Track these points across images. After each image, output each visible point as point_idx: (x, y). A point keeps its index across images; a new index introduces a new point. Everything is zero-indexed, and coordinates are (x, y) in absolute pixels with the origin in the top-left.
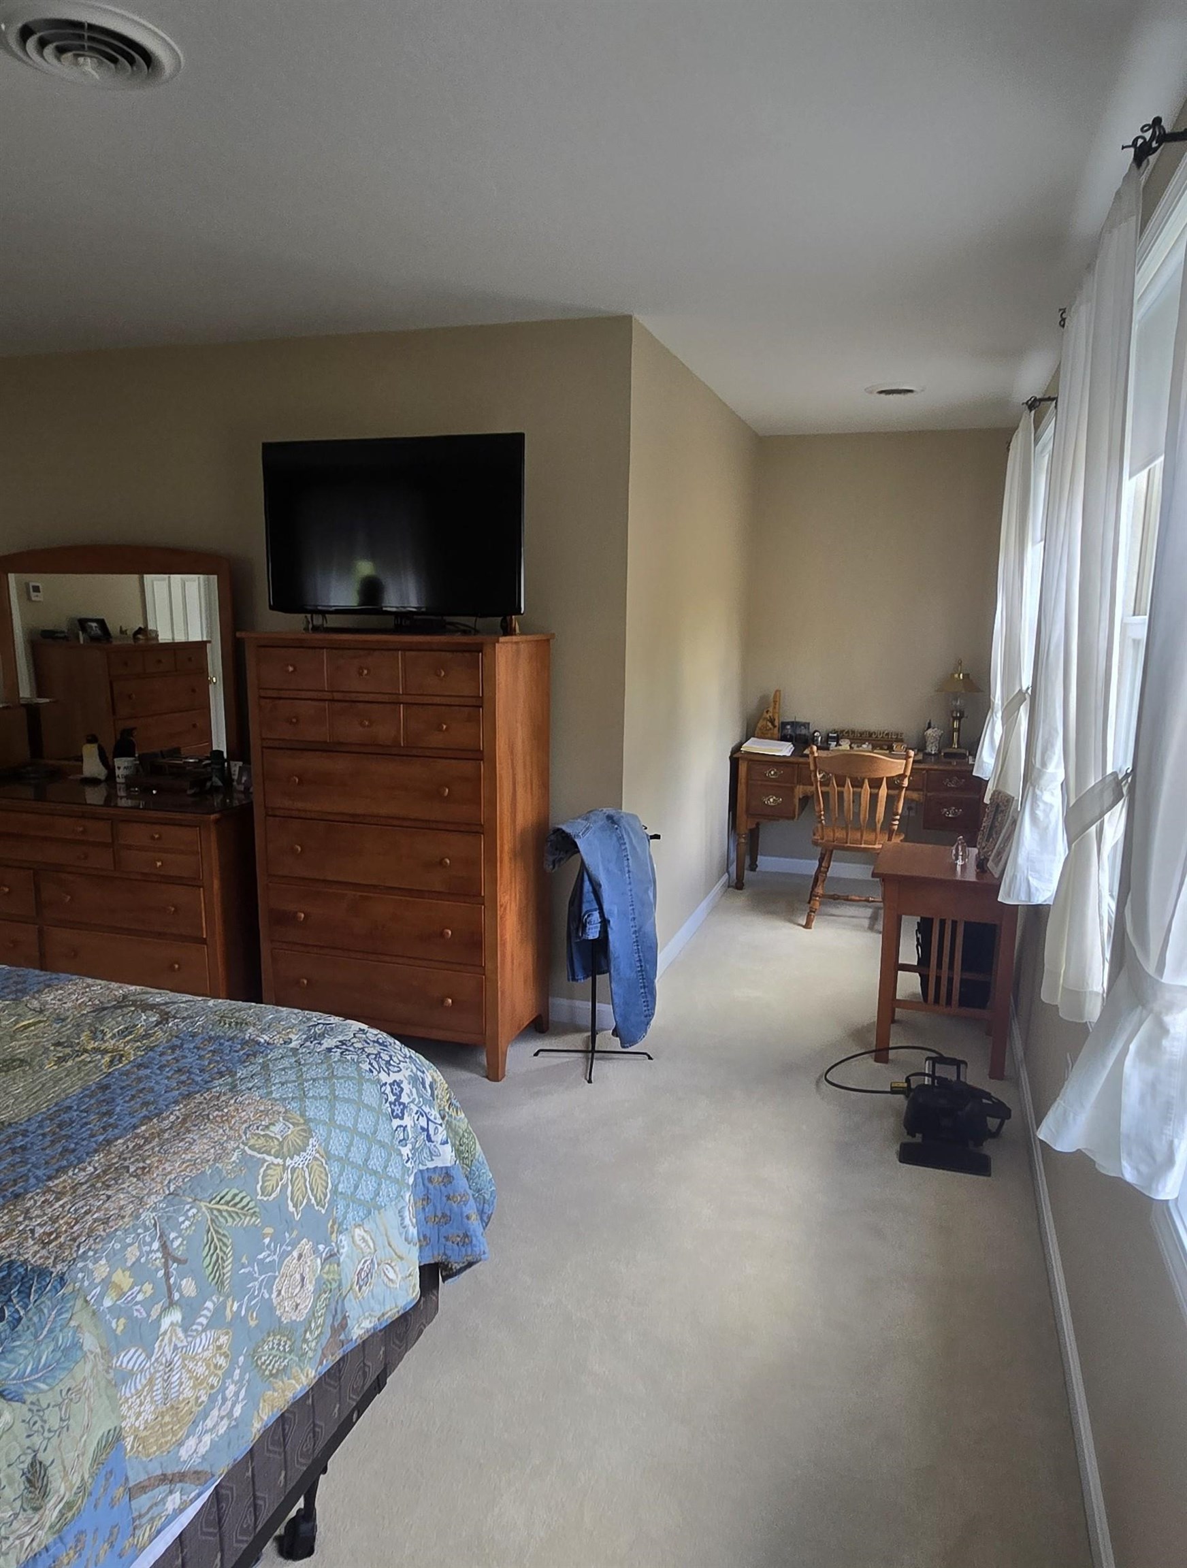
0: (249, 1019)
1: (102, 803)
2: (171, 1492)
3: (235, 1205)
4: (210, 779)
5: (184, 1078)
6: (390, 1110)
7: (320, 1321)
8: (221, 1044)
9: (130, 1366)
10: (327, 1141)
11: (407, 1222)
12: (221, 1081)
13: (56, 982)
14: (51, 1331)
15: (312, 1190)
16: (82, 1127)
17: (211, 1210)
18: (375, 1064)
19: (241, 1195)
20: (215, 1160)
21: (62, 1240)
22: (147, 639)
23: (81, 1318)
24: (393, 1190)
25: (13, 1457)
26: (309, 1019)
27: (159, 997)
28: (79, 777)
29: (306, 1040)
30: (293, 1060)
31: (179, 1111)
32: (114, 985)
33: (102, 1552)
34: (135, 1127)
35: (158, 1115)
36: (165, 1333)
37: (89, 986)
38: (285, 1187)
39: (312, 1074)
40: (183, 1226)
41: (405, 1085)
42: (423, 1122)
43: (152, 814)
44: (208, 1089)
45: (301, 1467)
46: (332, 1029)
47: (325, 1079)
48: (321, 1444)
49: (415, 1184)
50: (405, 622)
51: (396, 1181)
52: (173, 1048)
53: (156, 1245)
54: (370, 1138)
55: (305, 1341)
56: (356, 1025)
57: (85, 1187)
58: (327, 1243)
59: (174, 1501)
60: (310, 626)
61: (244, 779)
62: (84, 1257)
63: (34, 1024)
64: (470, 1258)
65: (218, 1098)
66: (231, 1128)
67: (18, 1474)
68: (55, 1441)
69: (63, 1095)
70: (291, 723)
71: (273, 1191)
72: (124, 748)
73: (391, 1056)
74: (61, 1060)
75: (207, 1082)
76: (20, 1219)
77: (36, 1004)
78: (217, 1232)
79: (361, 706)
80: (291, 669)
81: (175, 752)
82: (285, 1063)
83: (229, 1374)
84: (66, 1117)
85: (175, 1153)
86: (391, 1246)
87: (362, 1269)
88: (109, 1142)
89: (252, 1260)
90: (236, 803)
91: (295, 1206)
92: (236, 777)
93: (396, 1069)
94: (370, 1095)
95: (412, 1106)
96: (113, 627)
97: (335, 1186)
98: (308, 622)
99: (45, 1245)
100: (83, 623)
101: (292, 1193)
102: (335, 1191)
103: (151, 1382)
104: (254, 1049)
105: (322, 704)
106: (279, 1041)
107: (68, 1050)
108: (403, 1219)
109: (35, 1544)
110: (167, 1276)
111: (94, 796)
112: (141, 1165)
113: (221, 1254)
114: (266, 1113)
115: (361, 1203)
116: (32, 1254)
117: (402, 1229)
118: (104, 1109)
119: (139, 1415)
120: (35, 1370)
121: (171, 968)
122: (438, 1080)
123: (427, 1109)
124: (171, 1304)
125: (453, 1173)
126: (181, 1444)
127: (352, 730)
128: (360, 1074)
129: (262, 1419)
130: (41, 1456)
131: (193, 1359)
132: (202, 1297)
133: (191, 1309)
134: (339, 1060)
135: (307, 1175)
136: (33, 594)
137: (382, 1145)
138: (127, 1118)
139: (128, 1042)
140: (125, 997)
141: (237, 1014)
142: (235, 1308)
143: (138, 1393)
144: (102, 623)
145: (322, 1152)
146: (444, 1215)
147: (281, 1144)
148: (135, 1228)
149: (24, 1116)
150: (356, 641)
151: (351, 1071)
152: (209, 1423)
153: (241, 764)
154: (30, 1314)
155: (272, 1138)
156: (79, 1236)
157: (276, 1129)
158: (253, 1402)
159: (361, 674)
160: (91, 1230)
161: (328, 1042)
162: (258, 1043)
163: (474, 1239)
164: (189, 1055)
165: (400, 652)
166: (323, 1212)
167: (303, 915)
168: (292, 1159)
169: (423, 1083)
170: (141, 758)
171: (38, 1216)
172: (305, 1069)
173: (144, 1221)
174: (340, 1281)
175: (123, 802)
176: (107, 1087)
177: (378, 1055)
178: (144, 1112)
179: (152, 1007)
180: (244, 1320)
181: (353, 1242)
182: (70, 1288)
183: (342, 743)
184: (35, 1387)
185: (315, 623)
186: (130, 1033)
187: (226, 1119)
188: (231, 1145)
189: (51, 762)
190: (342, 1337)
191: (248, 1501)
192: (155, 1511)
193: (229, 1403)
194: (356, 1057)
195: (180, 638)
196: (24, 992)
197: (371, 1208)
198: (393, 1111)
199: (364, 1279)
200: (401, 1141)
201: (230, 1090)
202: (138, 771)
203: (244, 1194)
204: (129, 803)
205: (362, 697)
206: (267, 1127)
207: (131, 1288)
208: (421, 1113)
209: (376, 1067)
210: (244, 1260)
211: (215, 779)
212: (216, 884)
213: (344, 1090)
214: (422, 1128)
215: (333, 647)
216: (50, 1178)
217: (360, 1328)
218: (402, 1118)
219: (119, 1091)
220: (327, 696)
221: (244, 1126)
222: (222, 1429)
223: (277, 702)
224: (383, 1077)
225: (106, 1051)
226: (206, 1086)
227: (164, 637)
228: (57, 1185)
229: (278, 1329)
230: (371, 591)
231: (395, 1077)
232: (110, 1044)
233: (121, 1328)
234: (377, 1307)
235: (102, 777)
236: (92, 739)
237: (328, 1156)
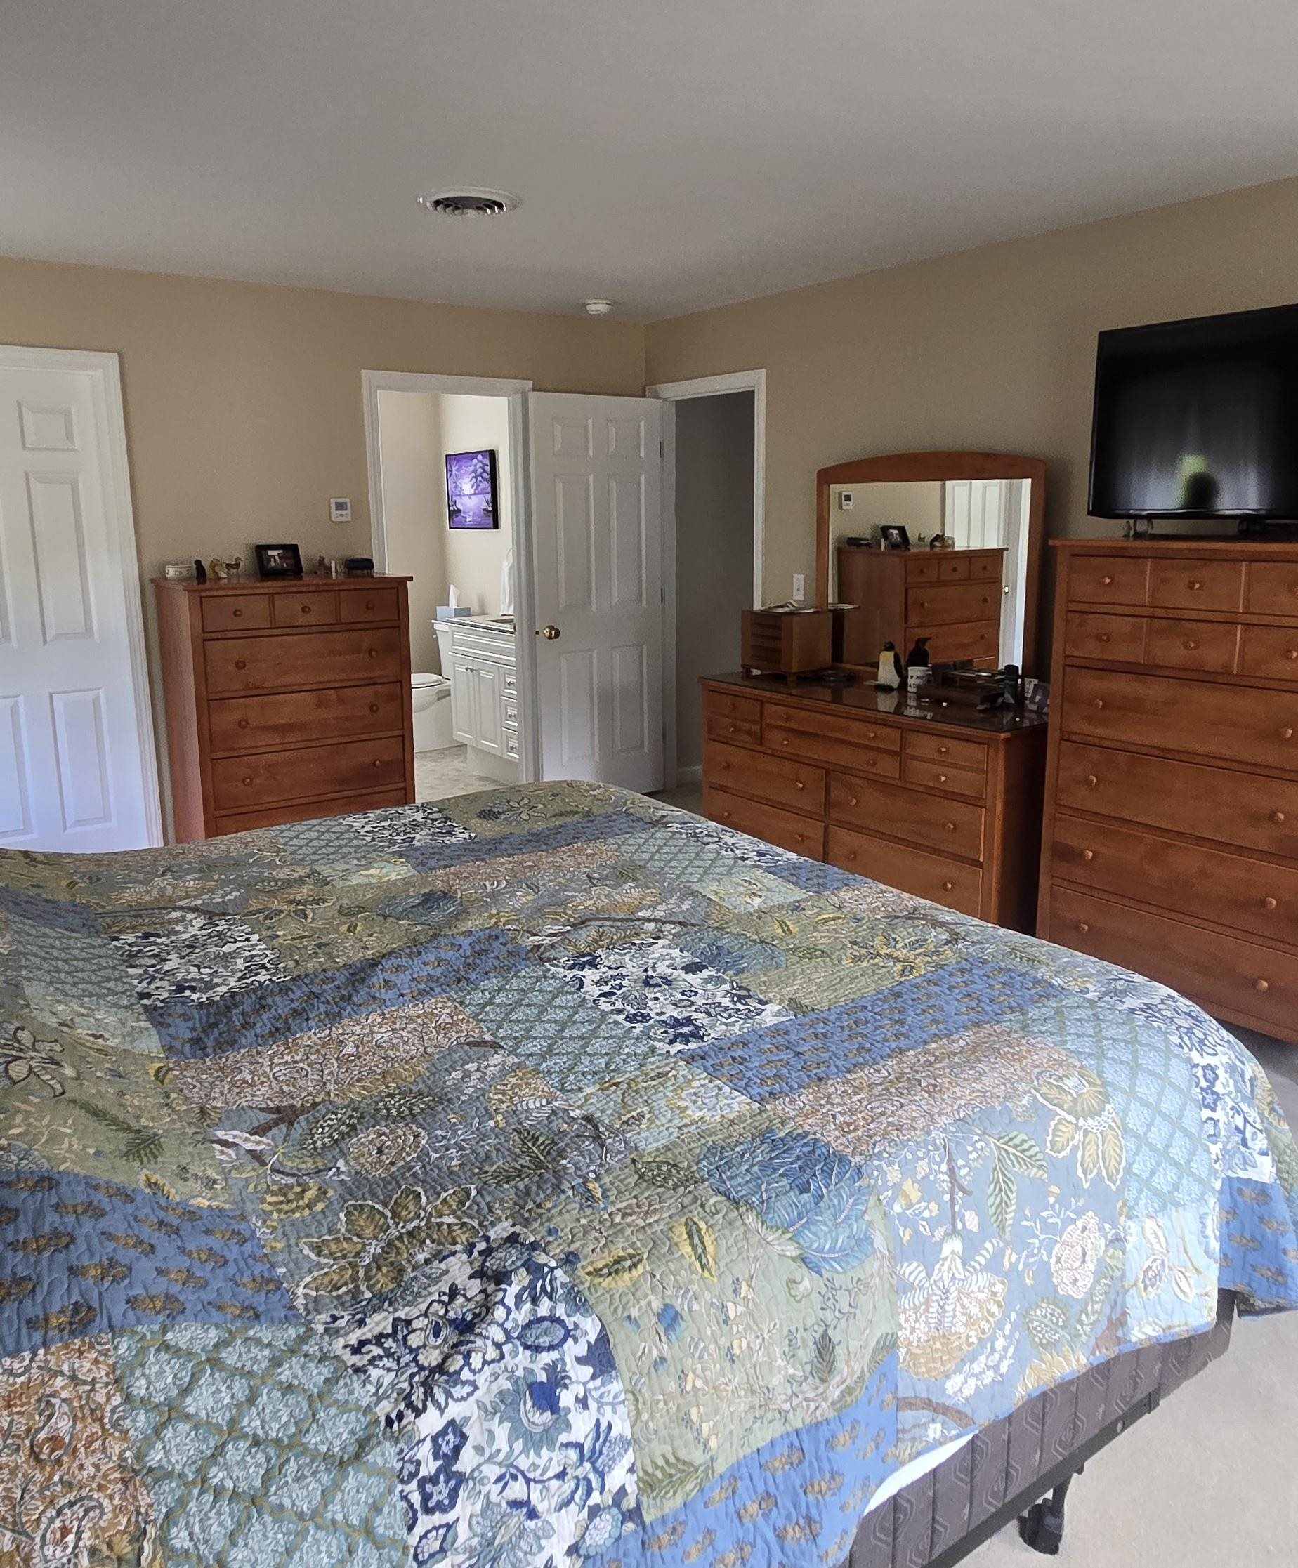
0: (1042, 958)
1: (892, 710)
2: (934, 1421)
3: (1023, 1151)
4: (1002, 695)
5: (973, 1004)
6: (1200, 1097)
7: (1097, 1307)
8: (1012, 978)
9: (911, 1279)
10: (1125, 1111)
11: (1209, 1232)
12: (1011, 1017)
13: (852, 882)
14: (848, 1217)
15: (1104, 1161)
16: (876, 1028)
17: (999, 1148)
18: (1186, 1039)
19: (1030, 1143)
20: (1005, 1098)
21: (860, 1133)
22: (944, 546)
23: (873, 1215)
24: (1196, 1189)
25: (809, 1322)
26: (1109, 972)
27: (950, 916)
28: (874, 683)
29: (1106, 994)
30: (1090, 1013)
31: (968, 1037)
32: (905, 895)
33: (869, 1449)
34: (926, 1043)
35: (948, 1036)
36: (945, 1259)
37: (882, 892)
38: (1075, 1148)
39: (1111, 1033)
40: (971, 1157)
41: (1220, 1072)
42: (1239, 1121)
43: (940, 726)
44: (998, 1022)
45: (1057, 1456)
46: (1135, 988)
47: (1126, 1042)
48: (1081, 1440)
49: (1221, 1192)
50: (1250, 527)
51: (1201, 1181)
52: (963, 971)
53: (944, 1167)
54: (1175, 1123)
55: (1081, 1322)
56: (1165, 990)
57: (880, 1088)
58: (1114, 1224)
59: (934, 1431)
60: (1132, 533)
61: (1038, 698)
62: (879, 1156)
63: (833, 919)
64: (1282, 1302)
65: (1009, 1034)
66: (1022, 1069)
67: (811, 1341)
68: (843, 1322)
69: (859, 994)
70: (1101, 640)
71: (1063, 1149)
72: (918, 657)
73: (1205, 1034)
74: (857, 959)
75: (996, 1014)
76: (823, 1102)
77: (835, 900)
78: (1003, 1174)
79: (1188, 625)
80: (1107, 580)
81: (967, 665)
82: (1082, 1013)
83: (1000, 1325)
84: (861, 1015)
85: (965, 1079)
86: (1186, 1252)
87: (1150, 1268)
88: (901, 1051)
89: (1035, 1215)
90: (1027, 723)
91: (1085, 1172)
92: (1029, 695)
93: (1211, 1051)
94: (1178, 1073)
95: (1227, 1099)
96: (912, 535)
97: (1130, 1165)
98: (1130, 529)
99: (845, 1133)
100: (885, 530)
101: (1083, 1157)
102: (1128, 1170)
103: (927, 1303)
104: (1047, 991)
105: (1138, 620)
106: (1074, 988)
107: (863, 951)
108: (1204, 1225)
109: (818, 1412)
110: (952, 1200)
111: (886, 703)
112: (933, 1082)
113: (1005, 1198)
114: (1060, 1062)
115: (1157, 1193)
116: (833, 1138)
117: (1202, 1239)
118: (896, 1017)
119: (913, 1330)
120: (832, 1250)
121: (944, 887)
122: (1259, 1076)
123: (1245, 1108)
124: (954, 1232)
125: (1272, 1192)
126: (948, 1377)
127: (1173, 652)
128: (1167, 1047)
129: (1027, 1387)
130: (830, 1332)
131: (968, 1295)
132: (983, 1235)
133: (972, 1245)
134: (1144, 1025)
135: (1100, 1143)
136: (844, 503)
137: (1187, 1133)
138: (917, 1031)
139: (919, 955)
140: (916, 909)
141: (1028, 950)
142: (1013, 1259)
143: (916, 1309)
144: (902, 530)
145: (1119, 1122)
146: (1253, 1239)
147: (1075, 1100)
148: (926, 1143)
149: (826, 1004)
150: (1190, 550)
151: (1157, 1041)
152: (977, 1368)
153: (1036, 681)
154: (831, 1195)
155: (1065, 1091)
156: (875, 1134)
157: (1070, 1083)
158: (1020, 1362)
159: (1192, 588)
160: (886, 1132)
161: (1130, 1002)
162: (1052, 986)
163: (1290, 1280)
164: (978, 981)
165: (1244, 564)
166: (1114, 1188)
167: (1091, 854)
168: (1085, 1120)
169: (1242, 1075)
170: (933, 668)
171: (838, 1104)
172: (1103, 1026)
173: (934, 1140)
174: (1124, 1271)
175: (912, 712)
176: (898, 995)
177: (1190, 1030)
178: (934, 1029)
179: (943, 924)
180: (1020, 1275)
181: (1143, 1234)
182: (866, 1182)
183: (1157, 666)
184: (832, 1266)
185: (1138, 529)
186: (921, 946)
187: (1018, 1057)
188: (1022, 1087)
189: (849, 666)
190: (1120, 1334)
191: (1001, 1465)
192: (917, 1432)
193: (997, 1356)
194: (1163, 1026)
195: (975, 545)
196: (825, 886)
197: (1166, 1202)
198: (1204, 1098)
199: (1151, 1279)
200: (1210, 1136)
201: (1022, 1029)
202: (929, 681)
203: (1033, 1143)
204: (918, 713)
205: (1188, 615)
206: (1060, 1078)
207: (919, 1202)
208: (1237, 1110)
209: (1188, 1042)
210: (1027, 1212)
211: (1007, 695)
212: (999, 807)
213: (1147, 1059)
214: (1237, 1128)
215: (1159, 557)
216: (848, 1071)
217: (1142, 1331)
218: (1214, 1110)
219: (910, 1002)
220: (1146, 612)
221: (1036, 1070)
222: (987, 1381)
223: (1087, 616)
224: (1195, 1056)
225: (897, 960)
226: (996, 1018)
227: (960, 545)
228: (854, 1080)
229: (1053, 1297)
230: (1202, 491)
231: (1207, 1060)
232: (901, 954)
233: (907, 1238)
234: (1163, 1316)
235: (895, 686)
236: (890, 647)
237: (1125, 1129)
